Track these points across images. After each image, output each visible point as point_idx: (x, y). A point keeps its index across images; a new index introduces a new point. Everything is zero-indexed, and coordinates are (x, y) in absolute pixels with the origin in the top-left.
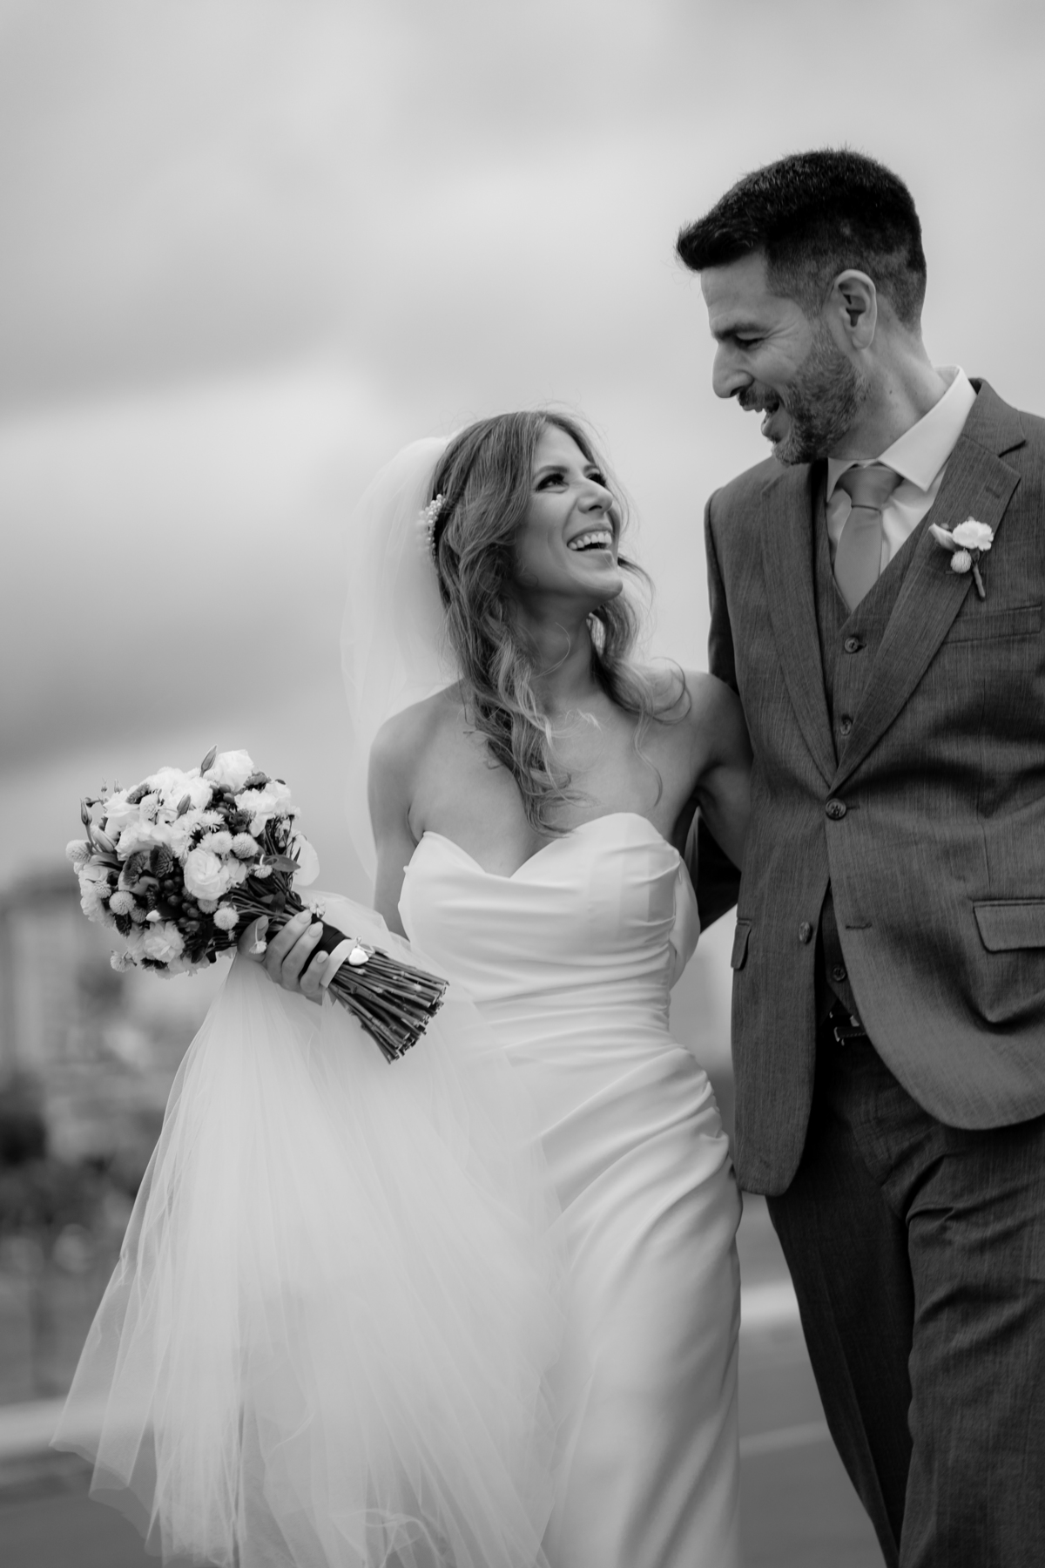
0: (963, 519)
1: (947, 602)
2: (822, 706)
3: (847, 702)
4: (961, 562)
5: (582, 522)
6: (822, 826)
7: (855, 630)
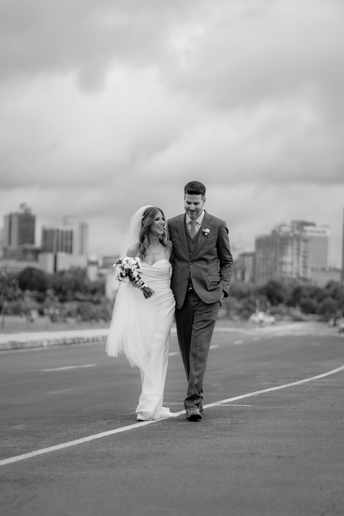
0: (206, 229)
1: (204, 239)
2: (188, 251)
3: (192, 250)
4: (206, 234)
5: (160, 225)
6: (189, 265)
7: (193, 241)
